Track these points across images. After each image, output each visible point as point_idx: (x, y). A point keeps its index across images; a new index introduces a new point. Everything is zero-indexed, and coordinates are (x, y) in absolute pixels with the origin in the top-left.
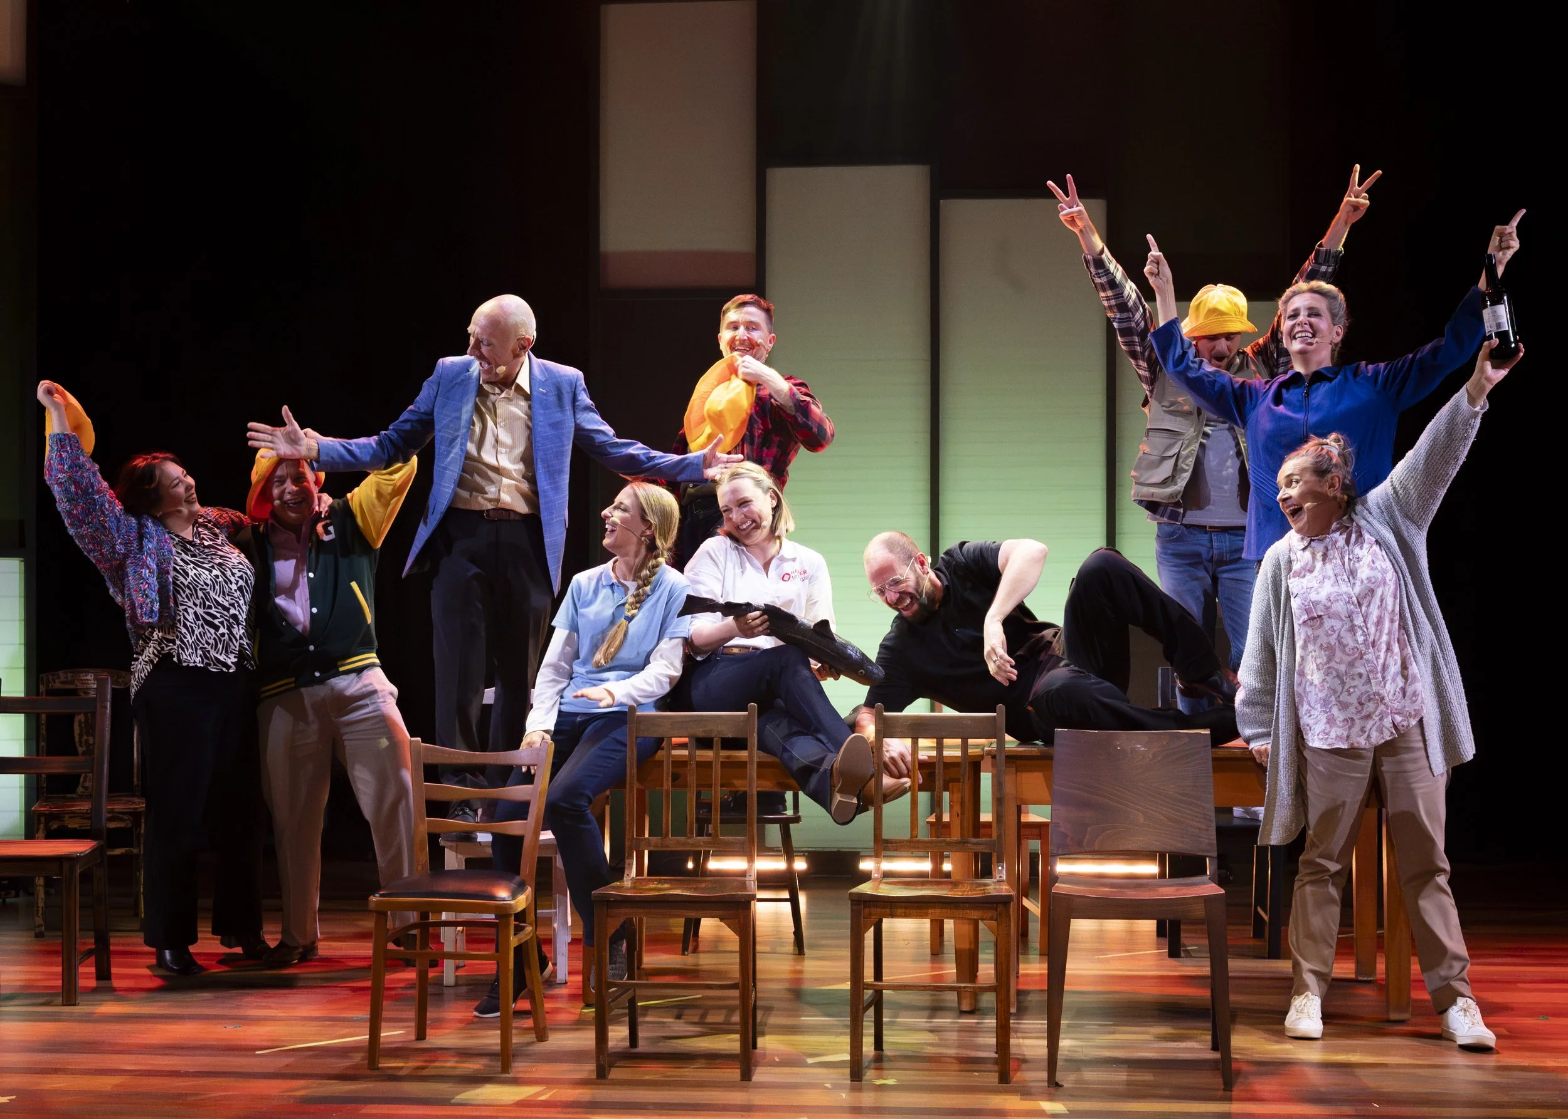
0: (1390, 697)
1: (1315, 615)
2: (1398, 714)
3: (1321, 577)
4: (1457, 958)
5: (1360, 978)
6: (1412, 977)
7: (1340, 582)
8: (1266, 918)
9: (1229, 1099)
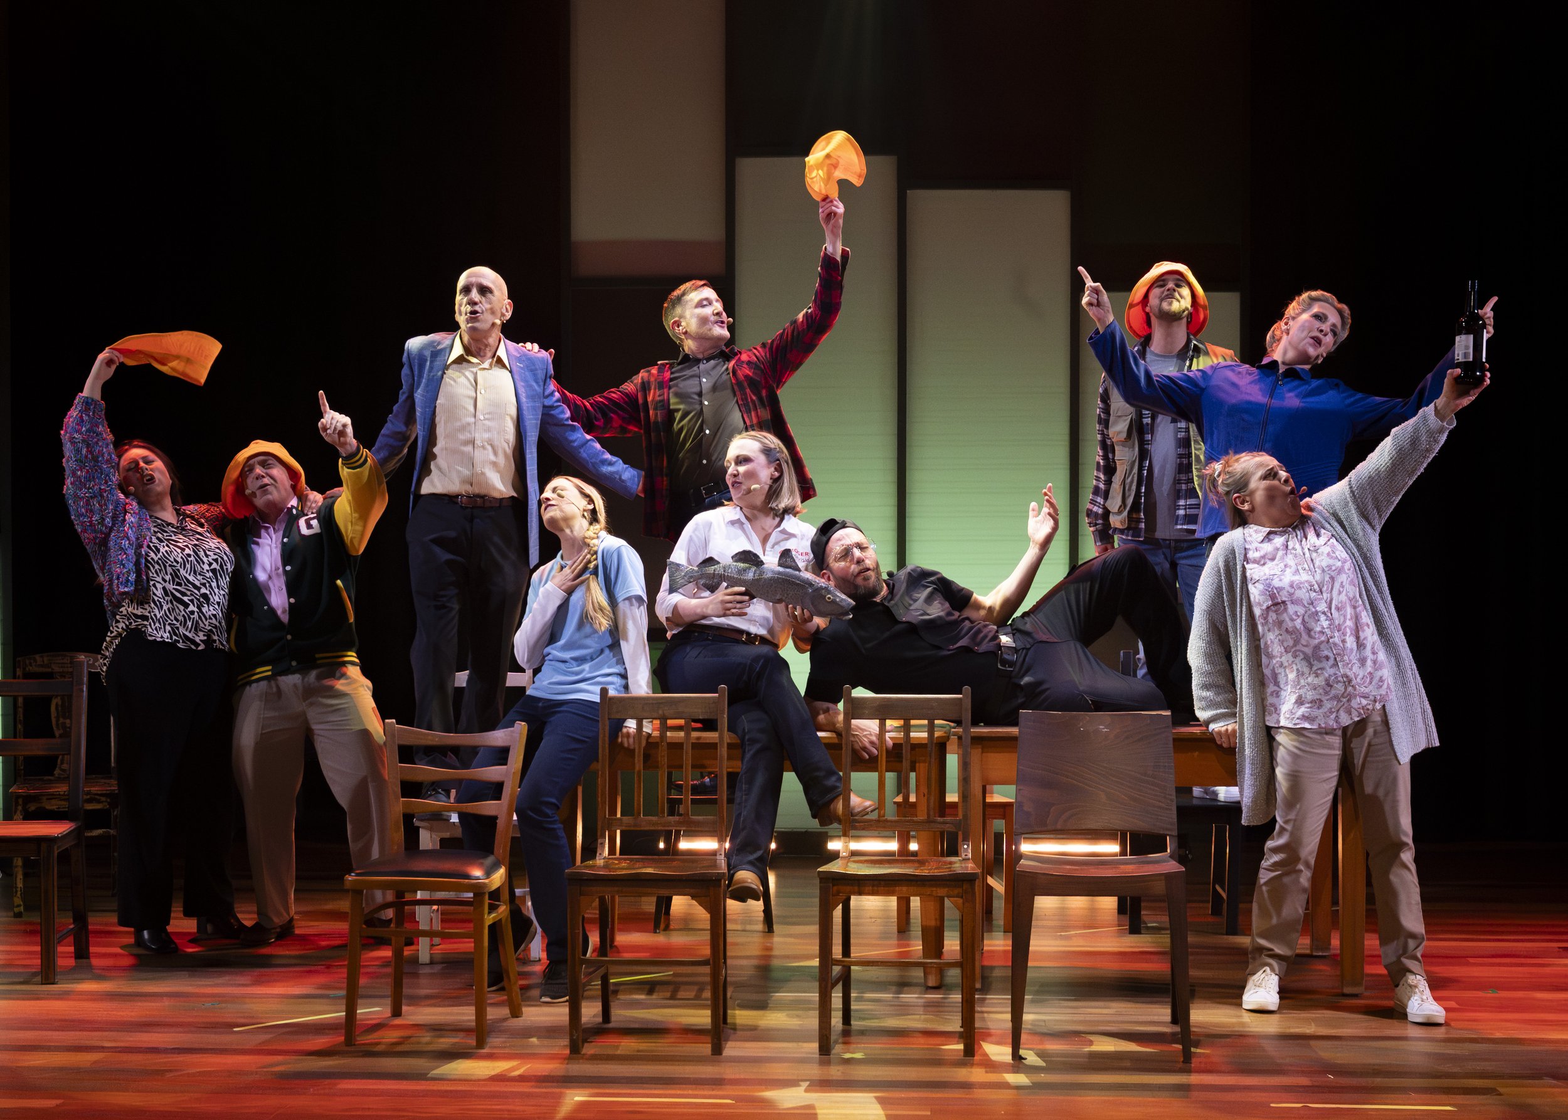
0: (1358, 680)
1: (1279, 601)
2: (1365, 697)
3: (1282, 565)
4: (1413, 936)
5: (1315, 954)
6: (1366, 953)
7: (1301, 571)
8: (1224, 895)
9: (1188, 1071)
